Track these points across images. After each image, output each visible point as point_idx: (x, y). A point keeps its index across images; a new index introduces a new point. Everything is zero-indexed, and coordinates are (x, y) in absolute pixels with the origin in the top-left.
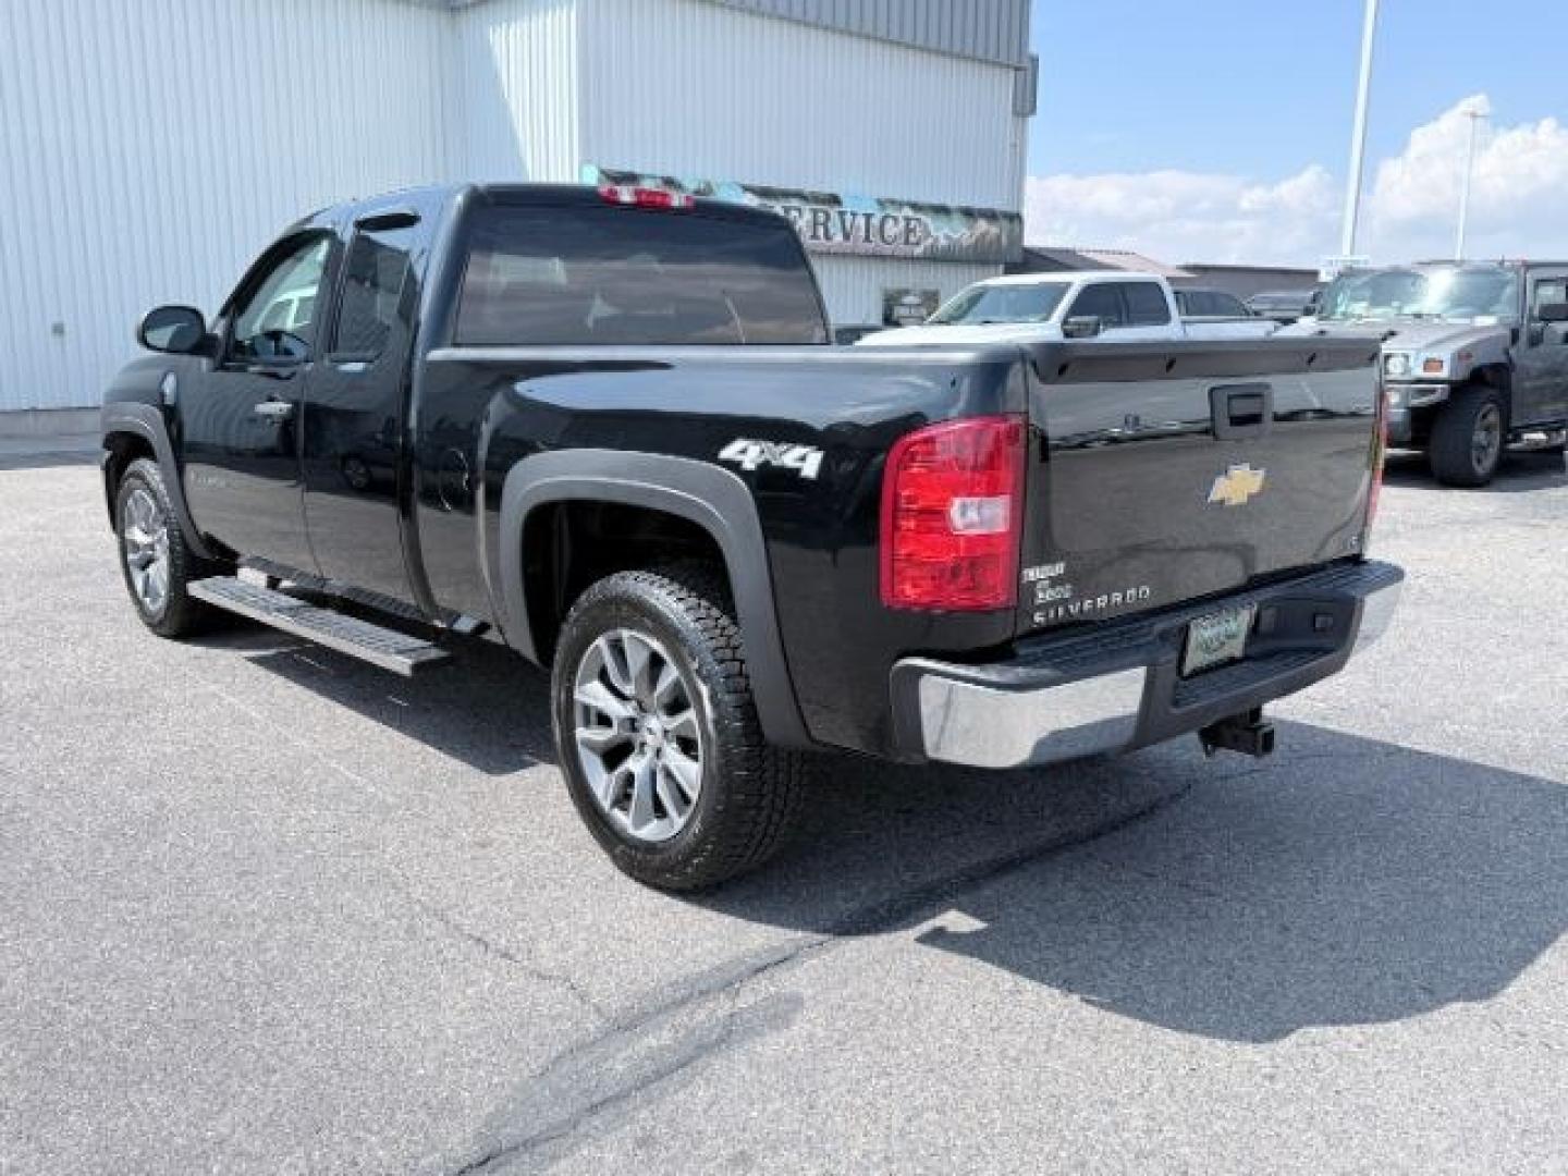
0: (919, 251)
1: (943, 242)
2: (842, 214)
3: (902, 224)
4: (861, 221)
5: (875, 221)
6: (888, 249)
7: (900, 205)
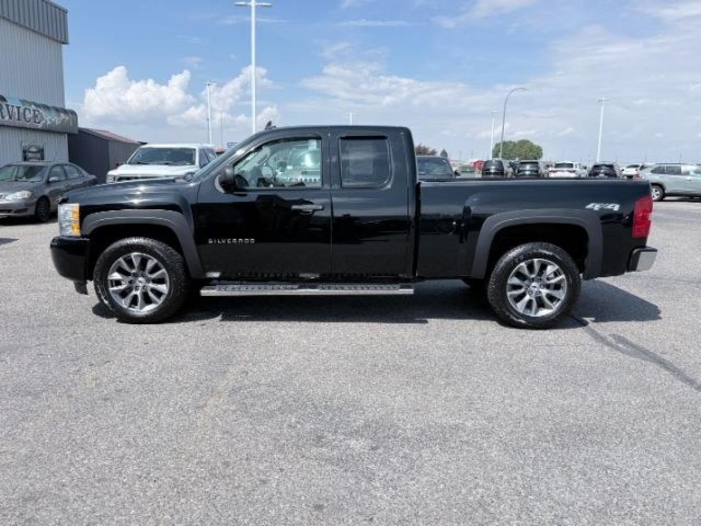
0: (40, 126)
1: (49, 123)
2: (7, 106)
3: (32, 112)
4: (15, 110)
5: (21, 111)
6: (28, 125)
7: (30, 103)
